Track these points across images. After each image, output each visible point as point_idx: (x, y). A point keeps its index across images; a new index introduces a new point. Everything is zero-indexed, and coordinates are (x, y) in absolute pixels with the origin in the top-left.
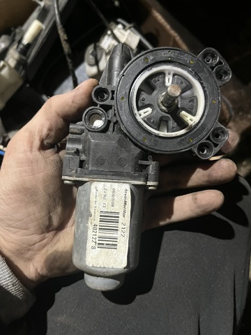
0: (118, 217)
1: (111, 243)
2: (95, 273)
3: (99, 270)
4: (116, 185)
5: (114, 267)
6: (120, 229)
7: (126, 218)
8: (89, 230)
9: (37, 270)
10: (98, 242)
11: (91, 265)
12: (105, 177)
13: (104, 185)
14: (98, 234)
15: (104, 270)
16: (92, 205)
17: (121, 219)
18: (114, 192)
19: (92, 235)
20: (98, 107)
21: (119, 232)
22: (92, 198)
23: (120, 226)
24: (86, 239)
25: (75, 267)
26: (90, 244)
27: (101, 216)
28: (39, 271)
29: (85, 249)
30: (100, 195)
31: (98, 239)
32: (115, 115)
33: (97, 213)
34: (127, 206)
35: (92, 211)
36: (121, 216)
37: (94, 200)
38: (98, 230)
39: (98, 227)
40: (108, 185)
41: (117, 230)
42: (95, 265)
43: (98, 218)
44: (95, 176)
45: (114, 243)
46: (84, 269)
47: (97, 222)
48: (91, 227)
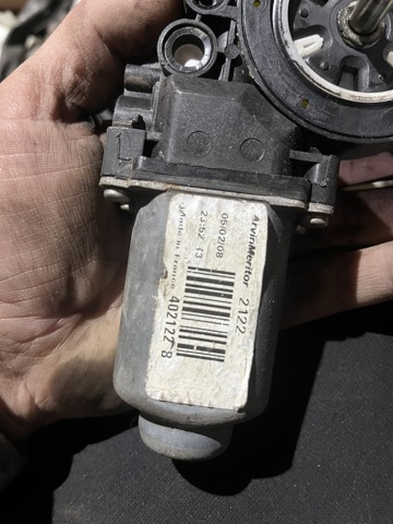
0: (232, 284)
1: (210, 345)
2: (166, 416)
3: (176, 409)
4: (230, 206)
5: (216, 404)
6: (234, 312)
7: (251, 288)
8: (158, 311)
9: (32, 399)
10: (178, 341)
11: (157, 397)
12: (204, 182)
13: (202, 204)
14: (179, 322)
15: (190, 412)
16: (170, 249)
17: (238, 290)
18: (224, 221)
19: (165, 324)
20: (197, 20)
21: (233, 322)
22: (171, 234)
23: (235, 305)
24: (150, 331)
25: (118, 397)
26: (158, 344)
27: (189, 278)
28: (37, 400)
29: (145, 356)
30: (191, 227)
31: (178, 333)
32: (236, 40)
33: (179, 271)
34: (254, 258)
35: (169, 264)
36: (238, 281)
37: (176, 238)
38: (180, 311)
39: (181, 305)
40: (212, 203)
41: (228, 315)
42: (168, 398)
43: (182, 283)
44: (181, 180)
45: (218, 346)
46: (140, 405)
47: (179, 292)
48: (163, 304)
